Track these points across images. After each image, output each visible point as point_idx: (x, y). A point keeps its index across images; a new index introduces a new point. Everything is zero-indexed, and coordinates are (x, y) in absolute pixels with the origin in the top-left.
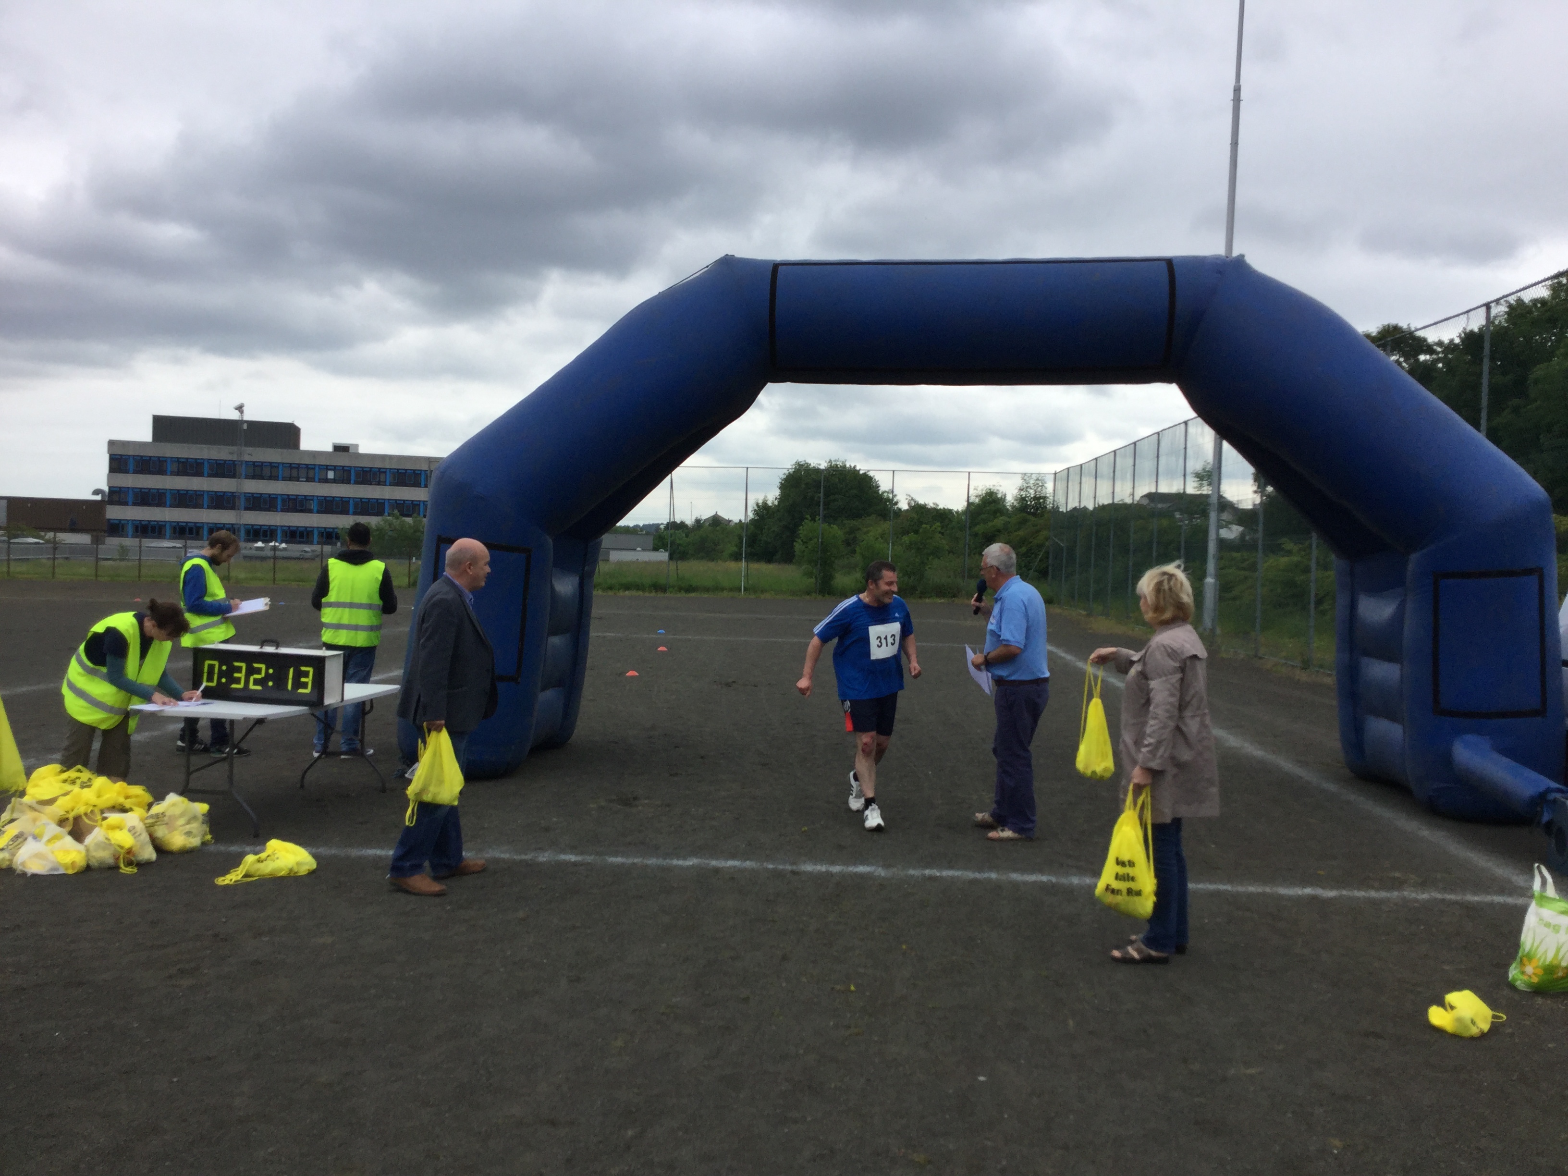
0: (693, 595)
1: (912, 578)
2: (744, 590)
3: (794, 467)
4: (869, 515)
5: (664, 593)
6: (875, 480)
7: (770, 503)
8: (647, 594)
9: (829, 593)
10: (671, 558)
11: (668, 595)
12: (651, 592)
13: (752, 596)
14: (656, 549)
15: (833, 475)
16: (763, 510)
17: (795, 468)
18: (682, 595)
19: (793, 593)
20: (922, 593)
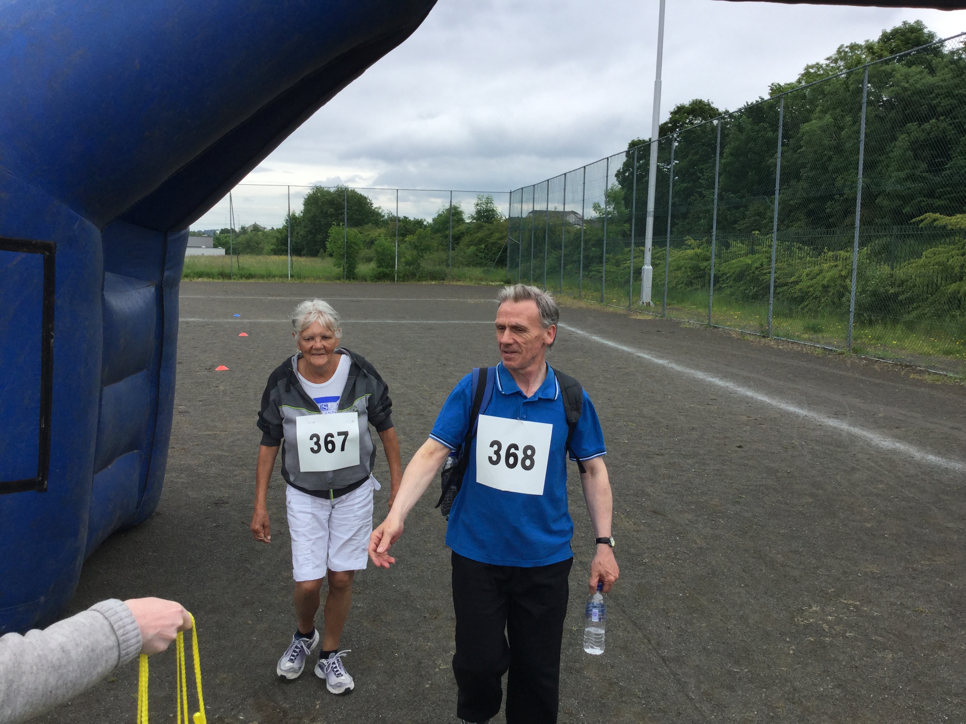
0: (252, 281)
1: (412, 268)
2: (292, 276)
3: (313, 189)
4: (367, 223)
5: (229, 279)
6: (369, 200)
7: (297, 215)
8: (216, 281)
9: (354, 279)
10: (227, 253)
11: (232, 281)
12: (219, 278)
13: (297, 281)
14: (216, 247)
15: (340, 195)
16: (292, 220)
17: (314, 191)
18: (243, 281)
19: (327, 278)
20: (420, 277)
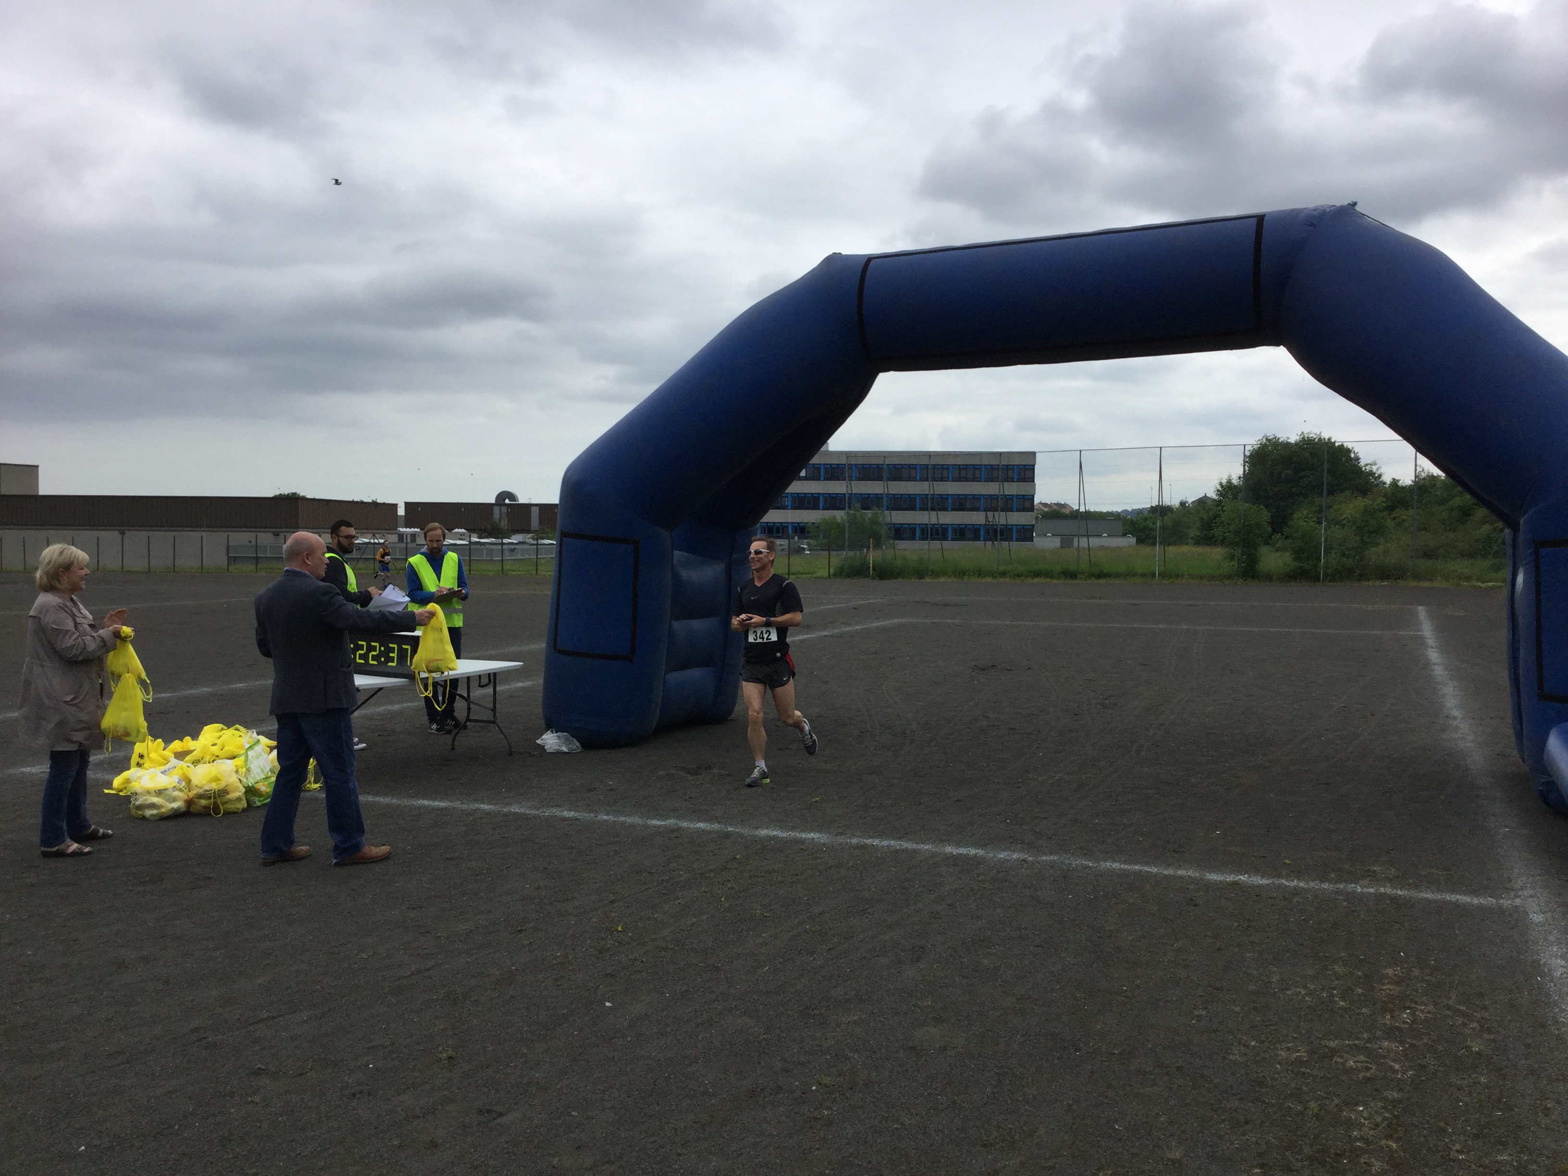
0: (1103, 581)
1: (1350, 560)
2: (1158, 576)
3: (1259, 443)
5: (1073, 579)
6: (1354, 452)
7: (1235, 481)
8: (1055, 581)
11: (1078, 581)
12: (1061, 578)
13: (1166, 582)
14: (1124, 535)
15: (1304, 449)
16: (1227, 490)
17: (1261, 444)
18: (1092, 581)
19: (1212, 578)
20: (1360, 575)
